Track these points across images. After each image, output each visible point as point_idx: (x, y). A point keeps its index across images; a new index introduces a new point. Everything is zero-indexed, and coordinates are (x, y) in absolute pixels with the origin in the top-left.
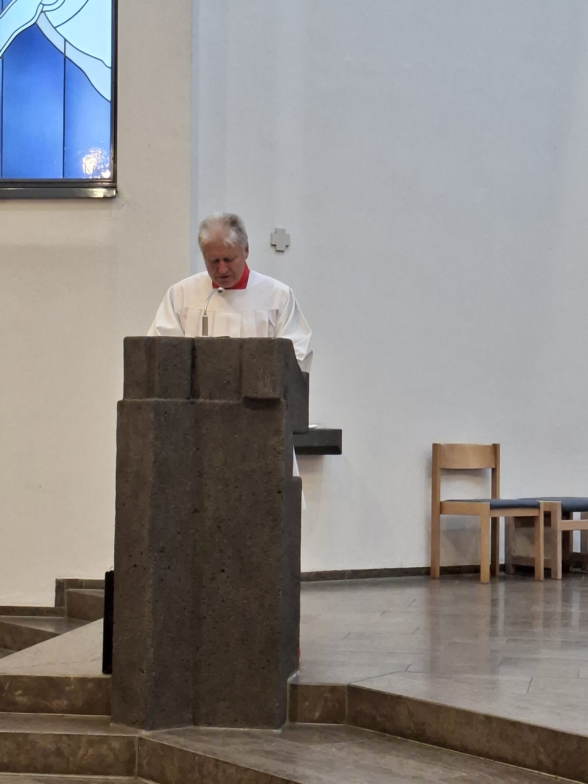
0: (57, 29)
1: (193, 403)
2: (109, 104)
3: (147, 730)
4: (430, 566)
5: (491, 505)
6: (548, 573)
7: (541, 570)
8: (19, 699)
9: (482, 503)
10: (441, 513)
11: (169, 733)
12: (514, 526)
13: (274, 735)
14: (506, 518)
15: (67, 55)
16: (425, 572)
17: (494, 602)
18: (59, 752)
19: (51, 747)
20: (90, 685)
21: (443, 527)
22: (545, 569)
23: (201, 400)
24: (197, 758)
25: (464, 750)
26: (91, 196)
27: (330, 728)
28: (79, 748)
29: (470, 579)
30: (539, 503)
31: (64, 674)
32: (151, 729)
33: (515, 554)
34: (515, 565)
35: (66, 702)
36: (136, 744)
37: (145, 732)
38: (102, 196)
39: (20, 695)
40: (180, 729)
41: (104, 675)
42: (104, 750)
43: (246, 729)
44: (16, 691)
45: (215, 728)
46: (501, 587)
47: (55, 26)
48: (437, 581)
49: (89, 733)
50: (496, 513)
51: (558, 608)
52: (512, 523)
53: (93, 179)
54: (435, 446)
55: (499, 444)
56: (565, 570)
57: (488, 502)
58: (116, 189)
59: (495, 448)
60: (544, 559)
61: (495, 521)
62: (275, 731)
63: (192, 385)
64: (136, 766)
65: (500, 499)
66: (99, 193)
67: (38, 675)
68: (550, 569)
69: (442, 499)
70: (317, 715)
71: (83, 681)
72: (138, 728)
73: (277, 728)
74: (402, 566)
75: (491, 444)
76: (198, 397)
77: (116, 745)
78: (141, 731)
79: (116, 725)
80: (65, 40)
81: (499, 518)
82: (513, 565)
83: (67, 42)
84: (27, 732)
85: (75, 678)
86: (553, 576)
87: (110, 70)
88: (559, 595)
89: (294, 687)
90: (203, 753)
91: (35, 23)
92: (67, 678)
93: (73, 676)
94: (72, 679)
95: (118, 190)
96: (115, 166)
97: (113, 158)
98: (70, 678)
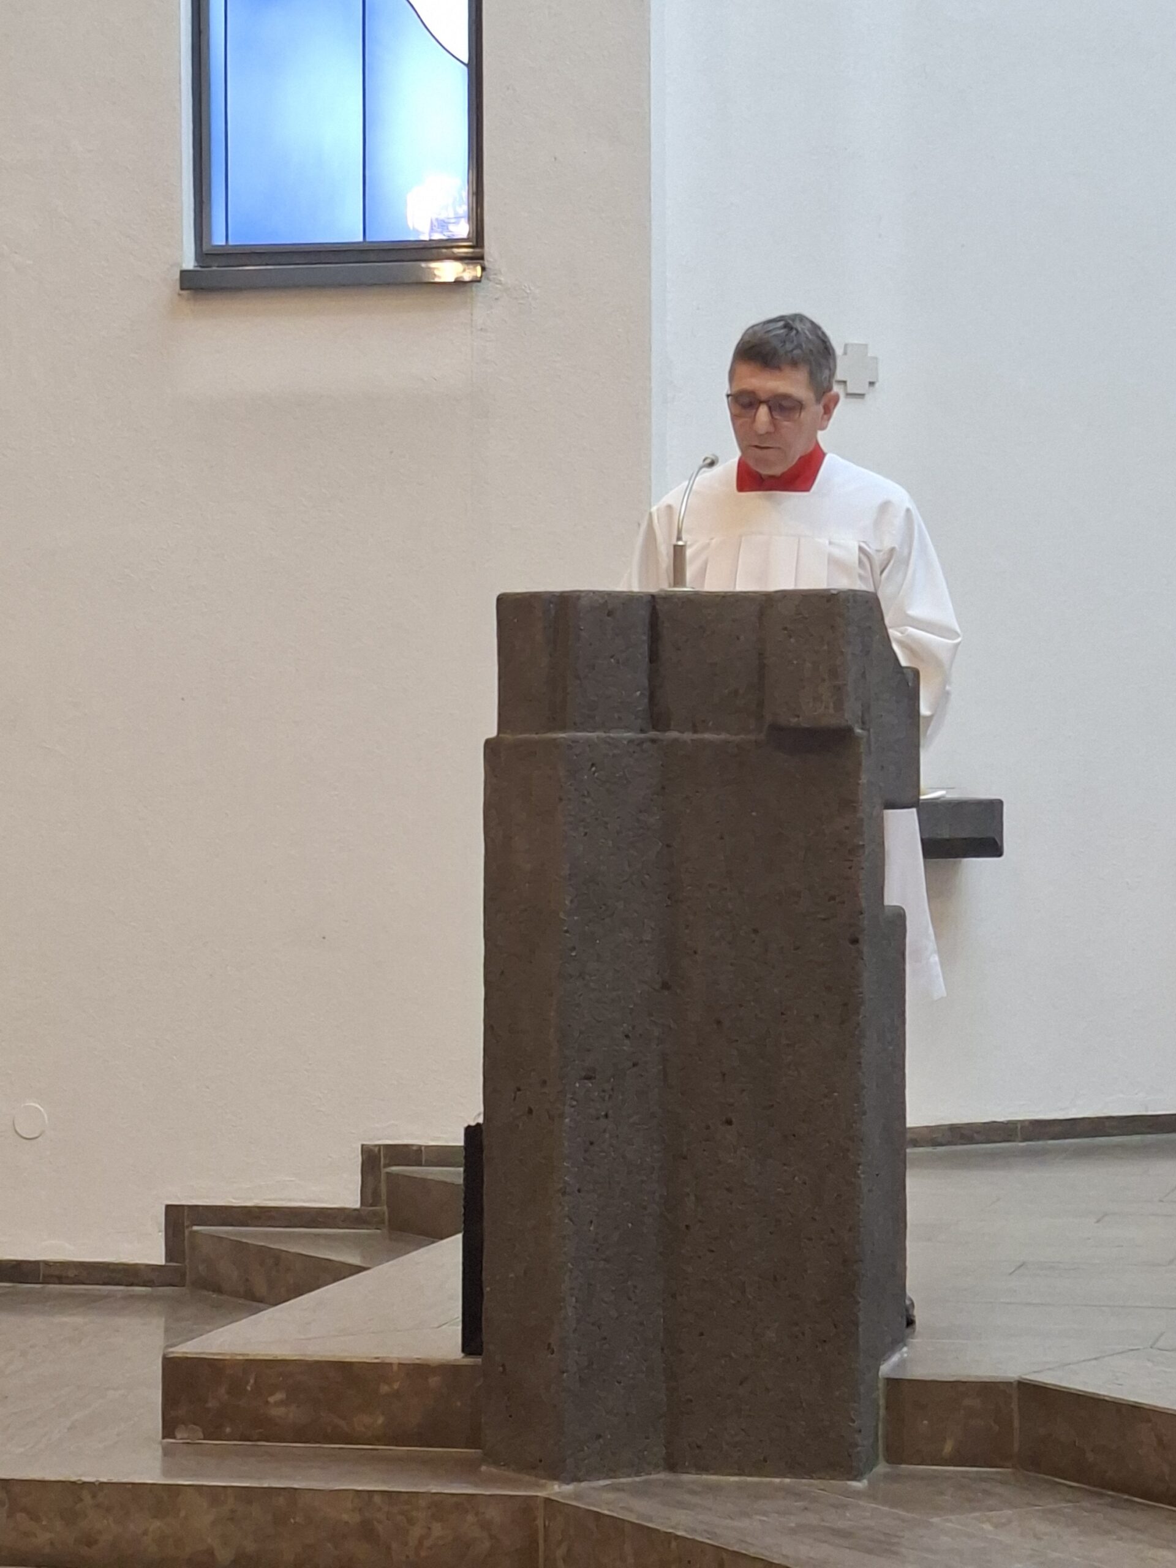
1: (653, 741)
2: (465, 69)
3: (563, 1482)
8: (276, 1412)
11: (610, 1488)
13: (857, 1494)
18: (367, 1531)
19: (350, 1519)
20: (434, 1381)
23: (672, 734)
24: (674, 1544)
26: (426, 280)
27: (979, 1478)
28: (412, 1521)
31: (377, 1355)
32: (576, 1479)
35: (381, 1420)
36: (541, 1513)
37: (559, 1487)
38: (452, 280)
39: (281, 1403)
40: (637, 1479)
41: (465, 1357)
42: (469, 1525)
43: (787, 1480)
44: (272, 1394)
45: (715, 1478)
49: (435, 1489)
53: (430, 240)
58: (481, 261)
62: (853, 1484)
63: (652, 699)
66: (447, 271)
67: (319, 1358)
70: (948, 1447)
71: (418, 1371)
72: (544, 1479)
73: (859, 1478)
74: (1147, 1111)
76: (667, 728)
77: (493, 1513)
78: (549, 1483)
79: (494, 1470)
84: (296, 1486)
85: (400, 1364)
89: (894, 1384)
90: (688, 1534)
92: (383, 1363)
93: (396, 1361)
94: (395, 1368)
95: (486, 264)
96: (479, 210)
97: (473, 194)
98: (391, 1364)
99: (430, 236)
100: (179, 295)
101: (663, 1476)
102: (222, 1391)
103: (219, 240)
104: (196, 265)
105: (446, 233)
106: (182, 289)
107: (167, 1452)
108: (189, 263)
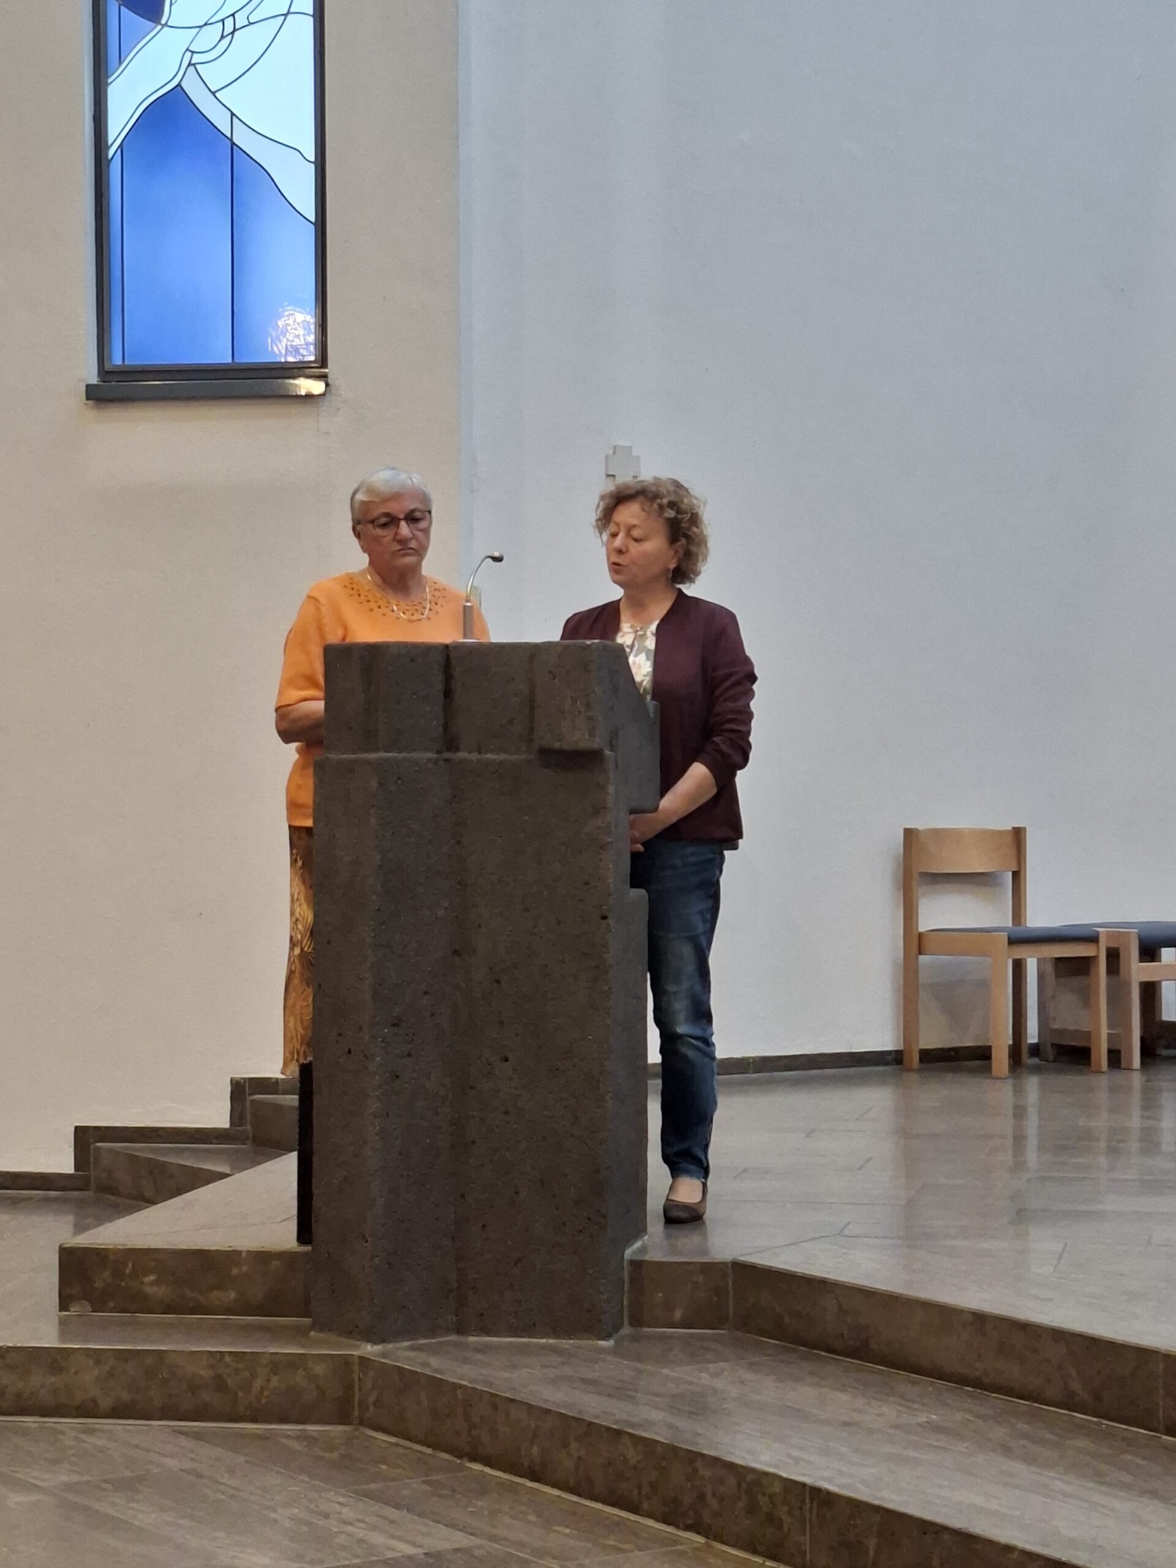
0: (217, 94)
1: (446, 760)
2: (313, 227)
3: (375, 1343)
4: (901, 1048)
5: (1009, 938)
6: (1115, 1058)
7: (1102, 1051)
8: (149, 1290)
9: (994, 933)
10: (920, 953)
11: (411, 1348)
12: (1053, 974)
13: (603, 1350)
14: (1039, 960)
15: (235, 140)
16: (893, 1060)
17: (1019, 1113)
18: (219, 1383)
19: (206, 1373)
20: (276, 1264)
21: (924, 977)
22: (1110, 1052)
23: (462, 755)
24: (459, 1391)
25: (938, 1374)
26: (290, 393)
27: (701, 1338)
28: (254, 1376)
29: (972, 1071)
30: (1098, 932)
31: (230, 1245)
32: (383, 1341)
33: (1056, 1026)
34: (1057, 1045)
35: (233, 1295)
36: (356, 1368)
37: (372, 1346)
38: (308, 393)
39: (153, 1283)
40: (433, 1341)
41: (299, 1246)
42: (299, 1378)
44: (146, 1275)
45: (495, 1339)
46: (1032, 1084)
47: (213, 90)
48: (914, 1077)
50: (1020, 952)
51: (1135, 1121)
52: (1049, 969)
53: (285, 362)
54: (909, 833)
55: (1025, 829)
56: (1149, 1053)
57: (1004, 931)
58: (325, 379)
59: (1018, 835)
60: (1109, 1034)
61: (1019, 967)
62: (602, 1343)
63: (446, 727)
64: (356, 1407)
65: (1028, 925)
67: (184, 1247)
68: (1118, 1052)
69: (922, 929)
70: (678, 1315)
71: (263, 1257)
72: (359, 1340)
73: (607, 1338)
74: (851, 1048)
75: (1010, 828)
76: (457, 749)
77: (319, 1369)
78: (363, 1345)
79: (321, 1335)
80: (233, 114)
81: (1025, 960)
82: (1053, 1045)
83: (234, 118)
84: (163, 1348)
85: (248, 1252)
86: (1123, 1065)
87: (313, 166)
88: (1136, 1099)
89: (637, 1265)
90: (470, 1383)
91: (179, 85)
92: (234, 1251)
93: (245, 1249)
94: (244, 1255)
95: (330, 381)
96: (324, 339)
97: (319, 325)
98: (241, 1252)
99: (285, 359)
100: (86, 404)
101: (453, 1338)
102: (106, 1274)
103: (117, 360)
104: (99, 380)
105: (298, 357)
106: (88, 399)
107: (62, 1322)
108: (94, 380)
